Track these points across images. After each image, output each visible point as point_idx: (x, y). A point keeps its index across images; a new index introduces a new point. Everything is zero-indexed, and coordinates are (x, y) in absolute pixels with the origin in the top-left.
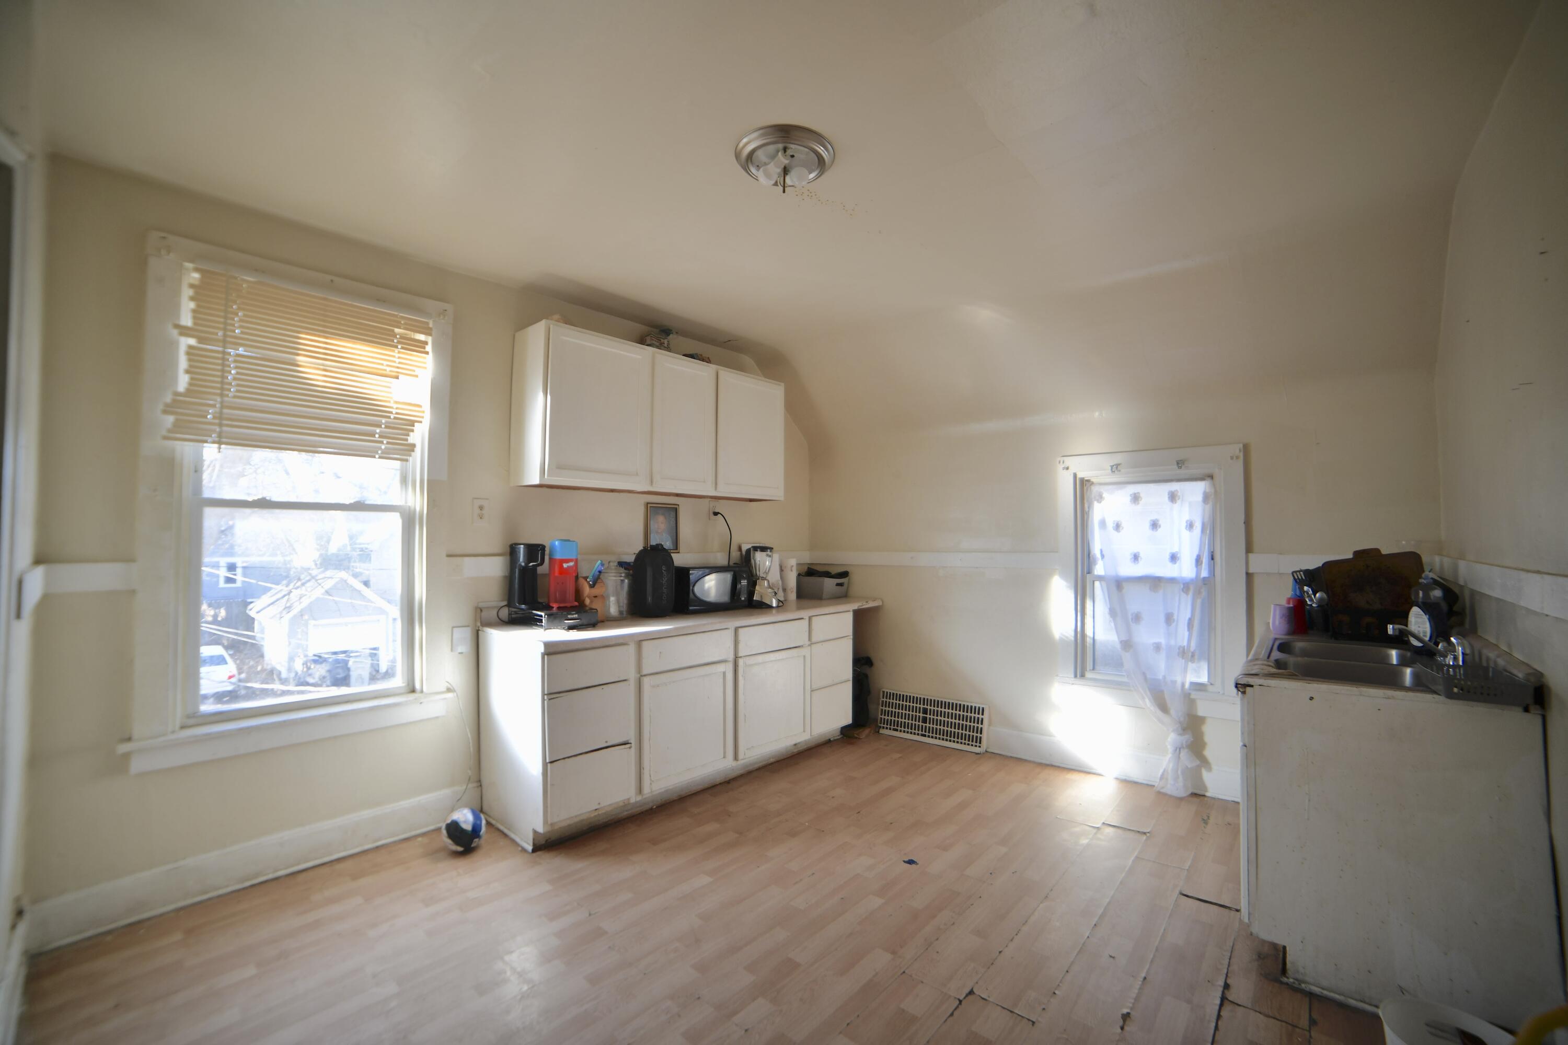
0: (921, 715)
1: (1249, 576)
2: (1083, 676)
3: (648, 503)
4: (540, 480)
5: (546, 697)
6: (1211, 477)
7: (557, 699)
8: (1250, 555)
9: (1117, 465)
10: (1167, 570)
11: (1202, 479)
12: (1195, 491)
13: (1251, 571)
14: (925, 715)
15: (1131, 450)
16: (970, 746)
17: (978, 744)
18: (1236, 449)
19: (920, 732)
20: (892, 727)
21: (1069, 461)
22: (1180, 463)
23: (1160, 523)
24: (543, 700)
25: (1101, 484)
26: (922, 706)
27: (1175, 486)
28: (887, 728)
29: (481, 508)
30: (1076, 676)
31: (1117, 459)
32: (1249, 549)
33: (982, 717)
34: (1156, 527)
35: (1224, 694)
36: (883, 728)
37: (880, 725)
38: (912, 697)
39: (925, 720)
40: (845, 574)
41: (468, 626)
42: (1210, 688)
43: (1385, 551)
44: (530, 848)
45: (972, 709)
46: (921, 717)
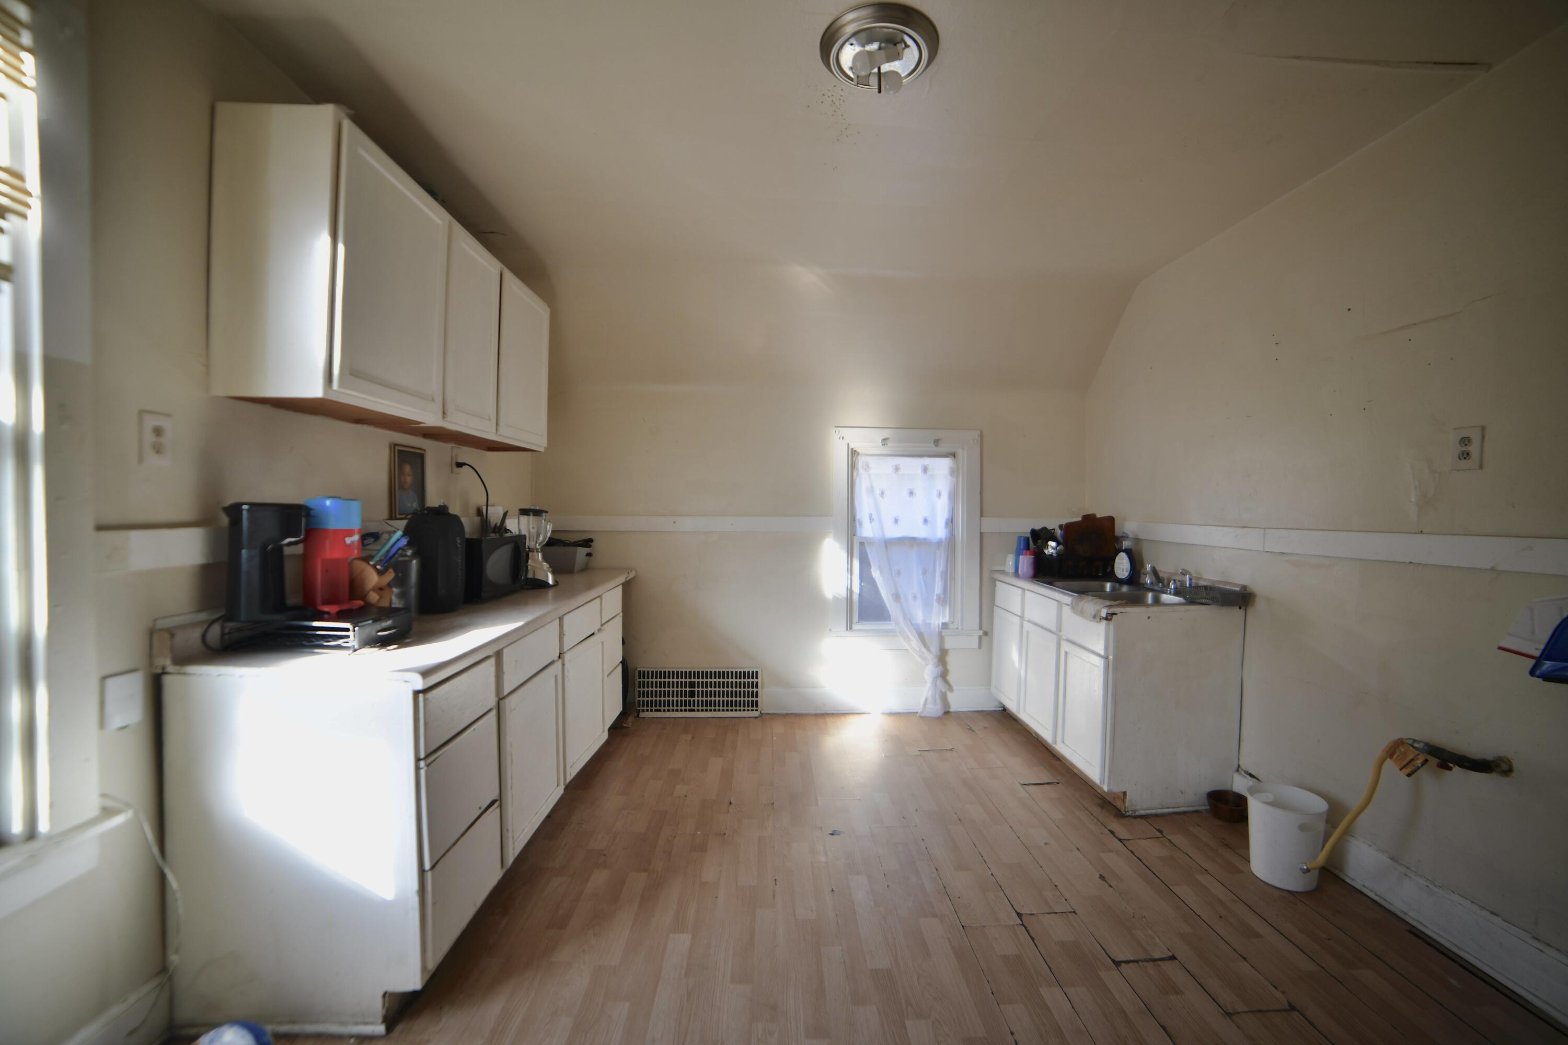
0: (688, 689)
1: (981, 534)
2: (851, 628)
3: (395, 445)
4: (325, 392)
5: (422, 764)
6: (954, 455)
7: (434, 763)
8: (982, 518)
9: (885, 440)
10: (921, 532)
11: (946, 456)
12: (942, 466)
13: (982, 531)
14: (692, 689)
15: (895, 427)
16: (746, 712)
17: (755, 708)
18: (976, 434)
19: (688, 708)
20: (654, 708)
21: (845, 432)
22: (937, 442)
23: (915, 491)
24: (417, 768)
25: (866, 455)
26: (688, 680)
27: (927, 461)
28: (647, 710)
29: (158, 431)
30: (847, 629)
31: (886, 433)
32: (982, 515)
33: (757, 680)
34: (913, 495)
35: (963, 629)
36: (643, 711)
37: (639, 708)
38: (675, 672)
39: (692, 694)
40: (587, 543)
41: (134, 670)
42: (951, 626)
43: (1098, 516)
44: (380, 1029)
45: (745, 675)
46: (688, 692)
